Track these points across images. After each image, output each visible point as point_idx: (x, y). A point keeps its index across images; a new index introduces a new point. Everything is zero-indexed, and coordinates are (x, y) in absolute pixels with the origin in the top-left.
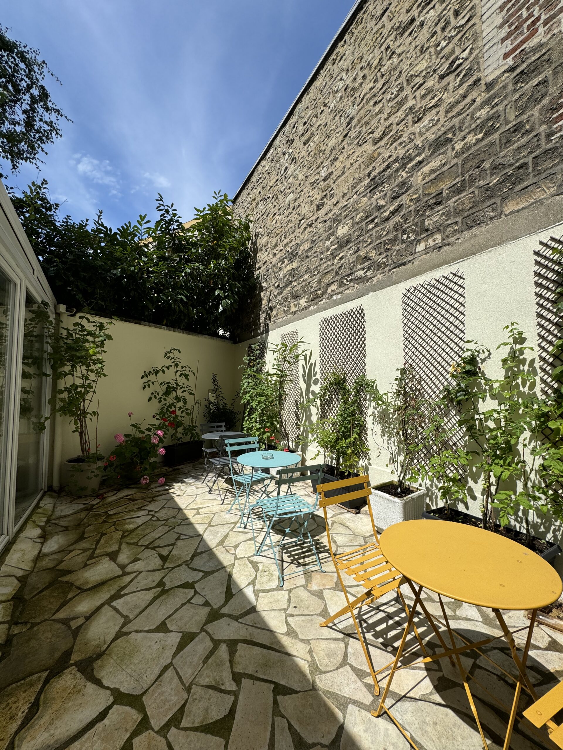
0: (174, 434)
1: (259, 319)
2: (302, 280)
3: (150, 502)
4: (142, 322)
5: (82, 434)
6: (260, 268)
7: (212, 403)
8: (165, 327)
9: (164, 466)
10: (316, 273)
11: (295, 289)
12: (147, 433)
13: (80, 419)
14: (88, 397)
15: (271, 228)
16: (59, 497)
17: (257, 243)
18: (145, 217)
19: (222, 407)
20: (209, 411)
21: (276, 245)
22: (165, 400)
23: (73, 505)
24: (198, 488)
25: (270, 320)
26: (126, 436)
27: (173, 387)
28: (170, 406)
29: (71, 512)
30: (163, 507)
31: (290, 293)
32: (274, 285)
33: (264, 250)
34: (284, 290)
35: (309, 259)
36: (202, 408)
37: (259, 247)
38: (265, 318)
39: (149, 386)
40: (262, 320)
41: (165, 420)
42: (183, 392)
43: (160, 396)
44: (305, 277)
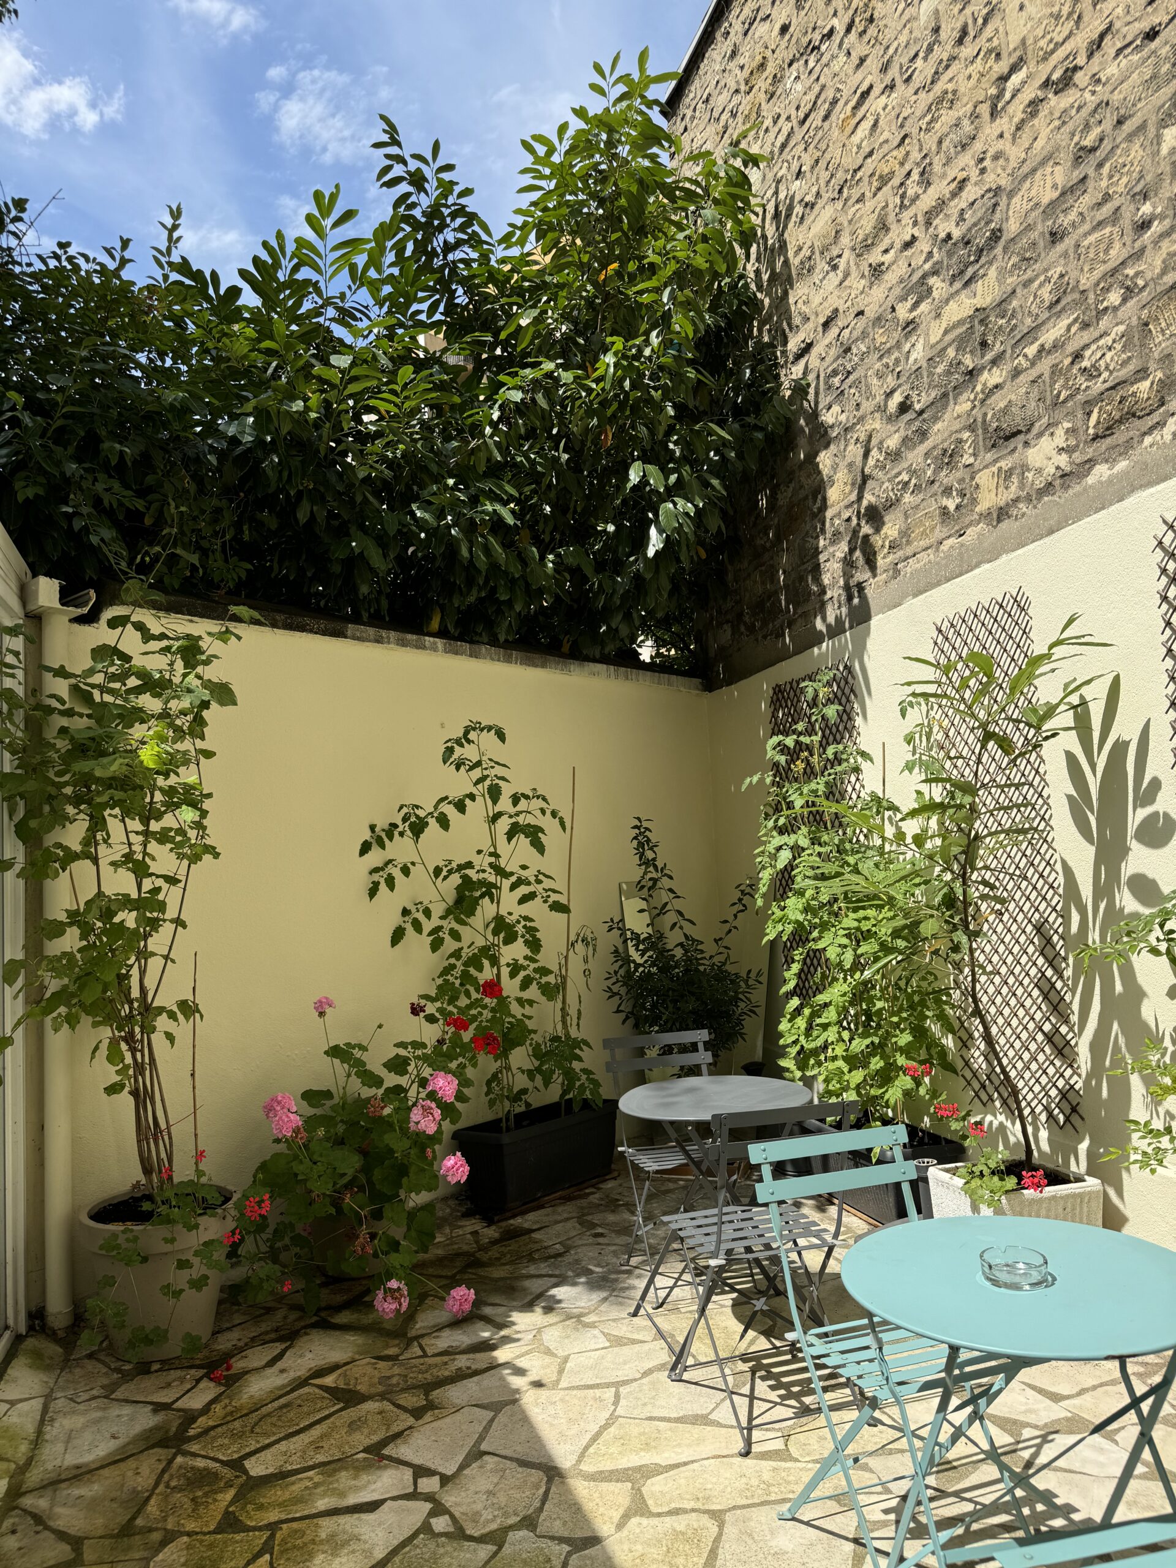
0: (495, 1077)
1: (816, 570)
2: (1031, 350)
3: (417, 1413)
4: (351, 628)
5: (142, 1098)
6: (807, 348)
7: (636, 936)
8: (440, 643)
9: (467, 1215)
10: (1114, 297)
11: (999, 401)
12: (391, 1079)
13: (130, 1039)
14: (157, 942)
15: (850, 162)
16: (66, 1364)
17: (783, 246)
18: (333, 197)
19: (679, 953)
20: (629, 975)
21: (883, 227)
22: (455, 935)
23: (115, 1411)
24: (618, 1342)
25: (871, 563)
26: (310, 1096)
27: (483, 883)
28: (475, 962)
29: (103, 1449)
30: (476, 1455)
31: (971, 428)
32: (881, 409)
33: (822, 266)
34: (936, 419)
35: (1068, 242)
36: (603, 963)
37: (795, 261)
38: (848, 563)
39: (390, 882)
40: (831, 571)
41: (461, 1024)
42: (523, 900)
43: (435, 922)
44: (1049, 336)
